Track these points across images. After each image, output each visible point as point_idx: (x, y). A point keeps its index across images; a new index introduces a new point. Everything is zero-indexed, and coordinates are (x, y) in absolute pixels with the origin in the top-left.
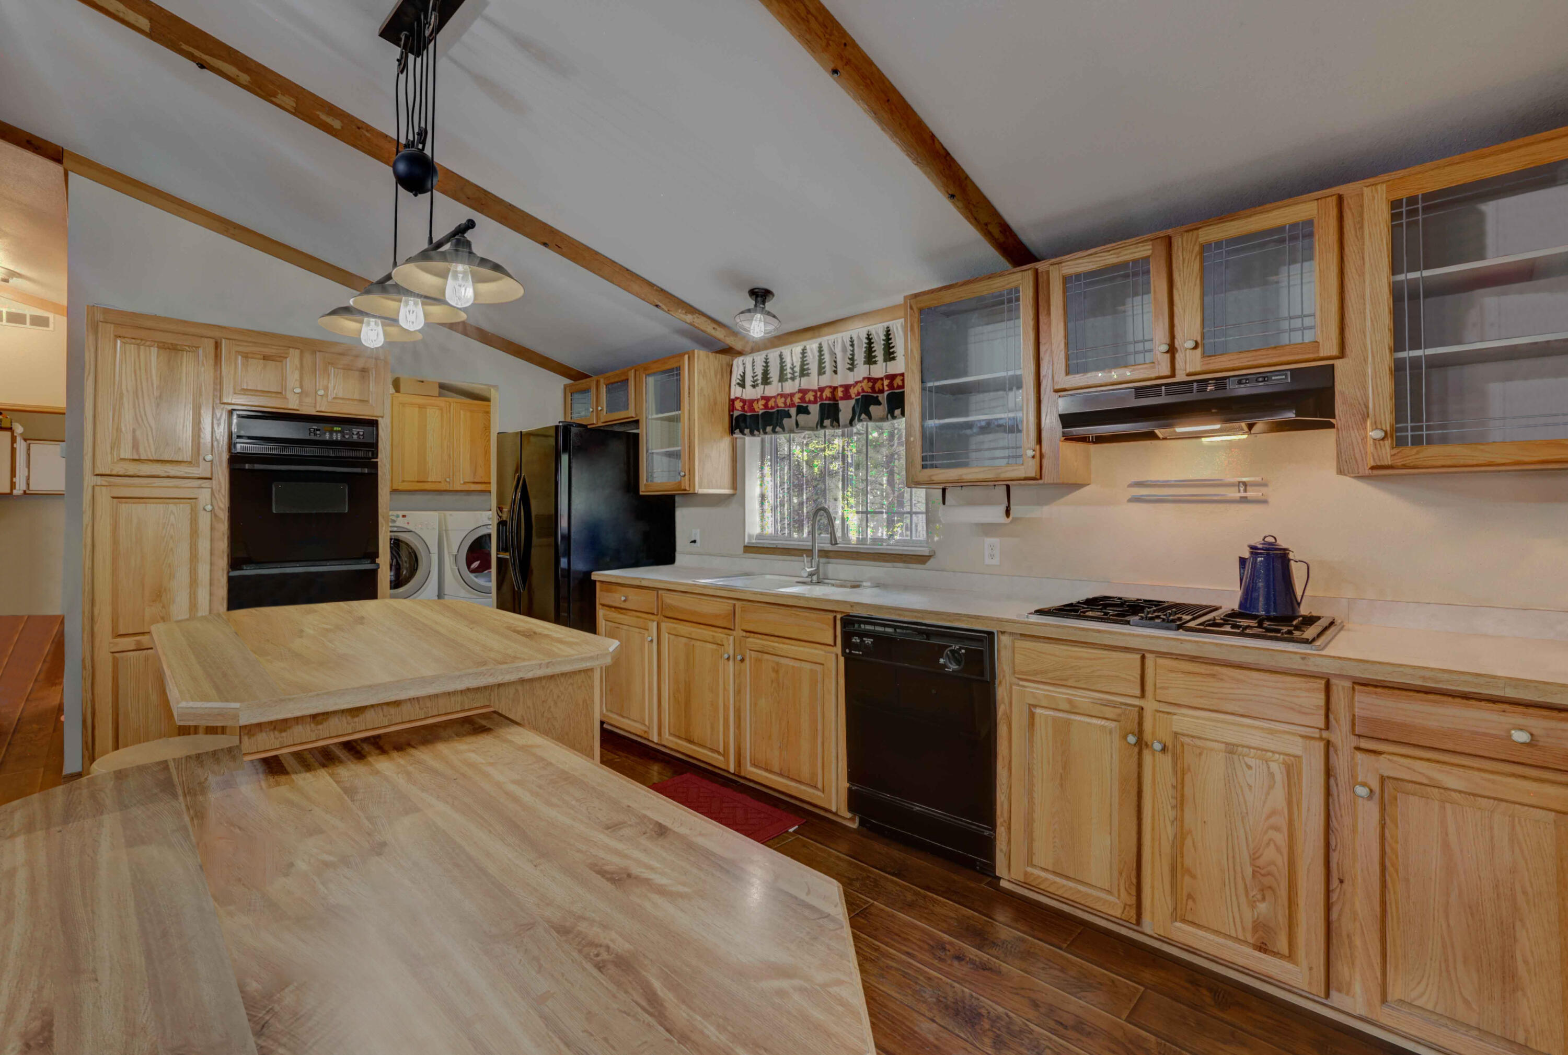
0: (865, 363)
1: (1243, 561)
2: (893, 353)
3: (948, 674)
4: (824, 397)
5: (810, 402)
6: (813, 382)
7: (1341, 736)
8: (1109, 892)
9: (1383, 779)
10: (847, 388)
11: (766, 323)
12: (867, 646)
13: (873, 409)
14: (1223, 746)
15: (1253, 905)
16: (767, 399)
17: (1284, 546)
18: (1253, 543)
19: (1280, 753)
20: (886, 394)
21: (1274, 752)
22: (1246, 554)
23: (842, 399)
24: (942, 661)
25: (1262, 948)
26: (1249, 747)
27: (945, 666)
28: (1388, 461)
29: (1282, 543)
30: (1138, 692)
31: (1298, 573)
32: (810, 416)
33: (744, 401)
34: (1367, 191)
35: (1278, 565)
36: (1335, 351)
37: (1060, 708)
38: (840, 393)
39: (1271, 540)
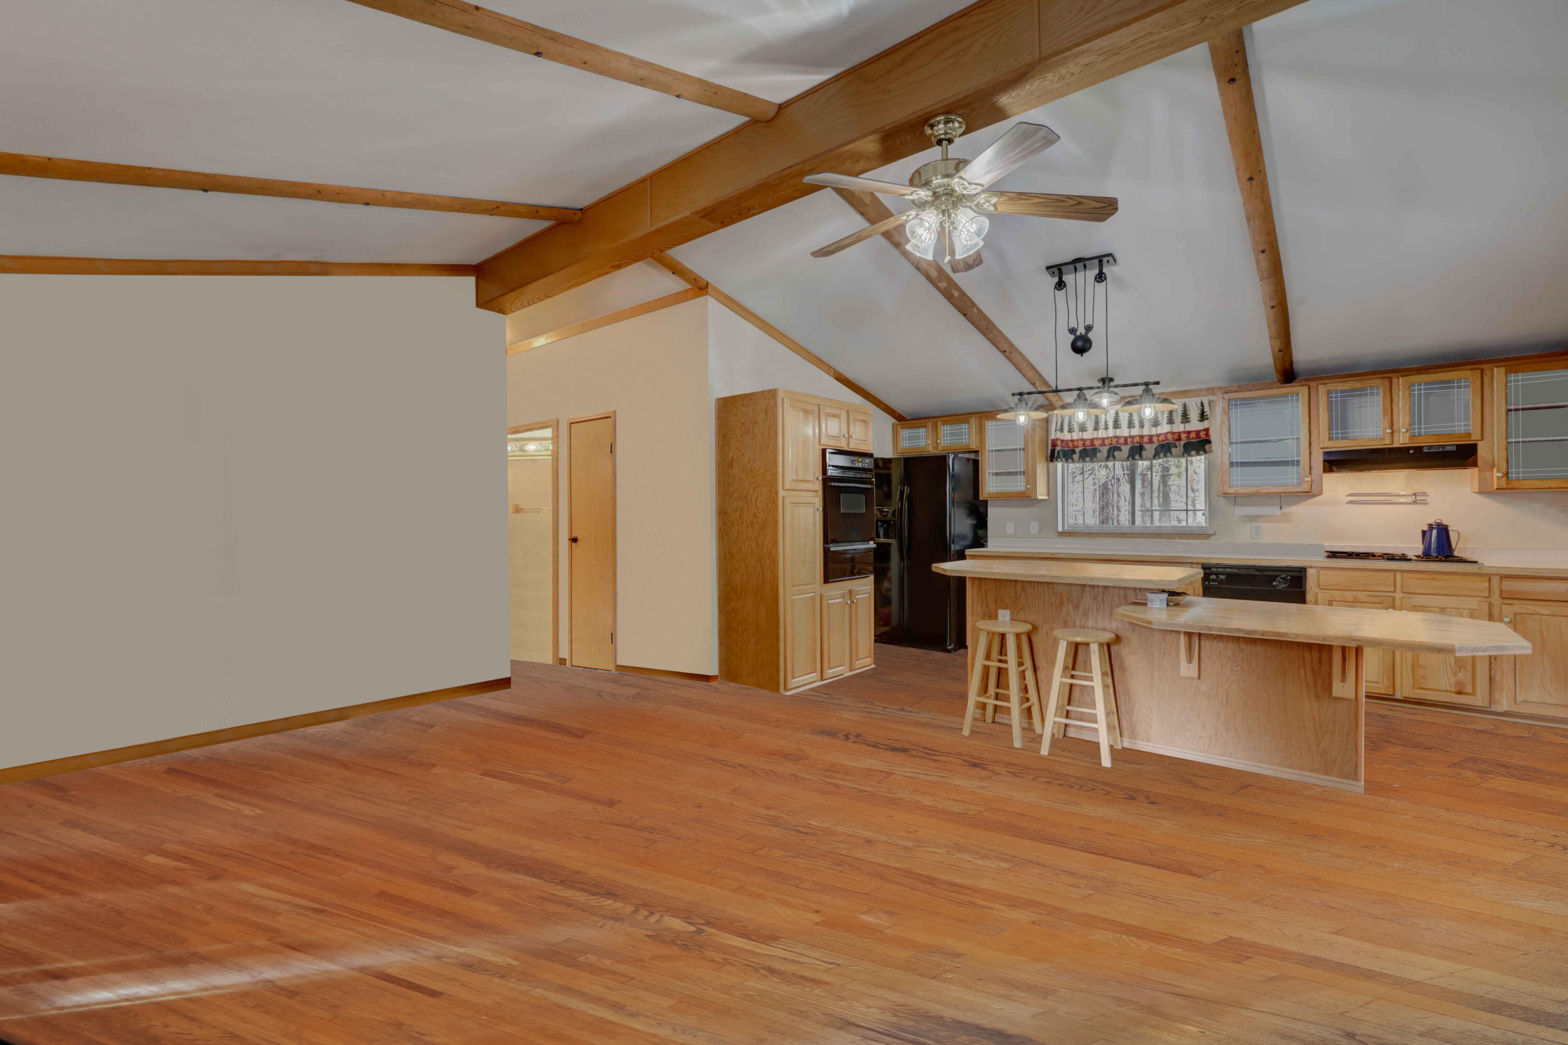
0: (1167, 423)
1: (1424, 532)
2: (1189, 418)
3: (1280, 590)
4: (1135, 441)
5: (1122, 444)
6: (1124, 432)
7: (1496, 599)
8: (1377, 683)
9: (1515, 614)
10: (1151, 437)
11: (1110, 397)
12: (1222, 580)
13: (1173, 450)
14: (1438, 609)
15: (1455, 675)
16: (1084, 440)
17: (1446, 524)
18: (1430, 522)
19: (1467, 609)
20: (1182, 443)
21: (1464, 609)
22: (1426, 528)
23: (1147, 443)
24: (1274, 583)
25: (1459, 693)
26: (1452, 608)
27: (1276, 586)
28: (1504, 486)
29: (1445, 522)
30: (1392, 589)
31: (1453, 537)
32: (1122, 452)
33: (1062, 441)
34: (1495, 369)
35: (1444, 533)
36: (1479, 437)
37: (1348, 600)
38: (1146, 439)
39: (1439, 521)
